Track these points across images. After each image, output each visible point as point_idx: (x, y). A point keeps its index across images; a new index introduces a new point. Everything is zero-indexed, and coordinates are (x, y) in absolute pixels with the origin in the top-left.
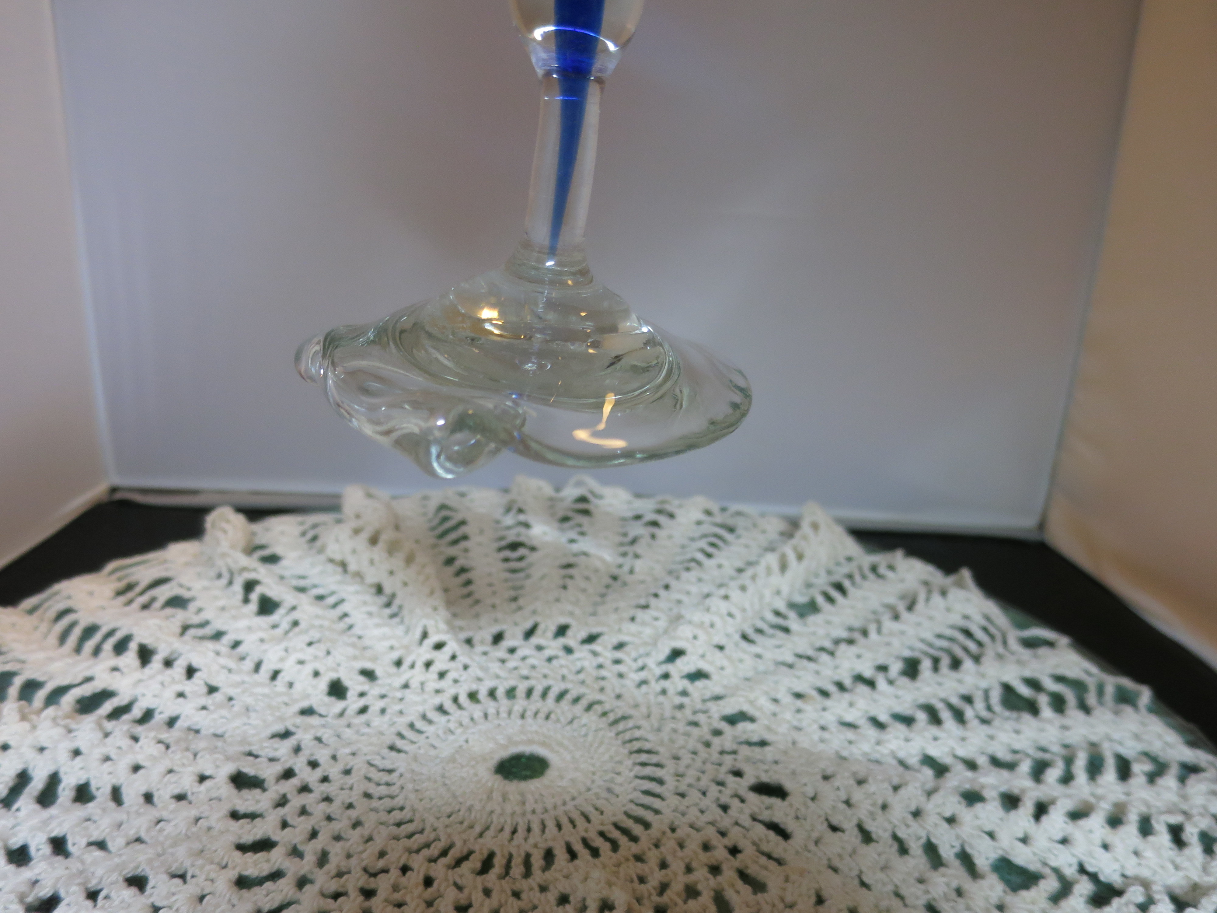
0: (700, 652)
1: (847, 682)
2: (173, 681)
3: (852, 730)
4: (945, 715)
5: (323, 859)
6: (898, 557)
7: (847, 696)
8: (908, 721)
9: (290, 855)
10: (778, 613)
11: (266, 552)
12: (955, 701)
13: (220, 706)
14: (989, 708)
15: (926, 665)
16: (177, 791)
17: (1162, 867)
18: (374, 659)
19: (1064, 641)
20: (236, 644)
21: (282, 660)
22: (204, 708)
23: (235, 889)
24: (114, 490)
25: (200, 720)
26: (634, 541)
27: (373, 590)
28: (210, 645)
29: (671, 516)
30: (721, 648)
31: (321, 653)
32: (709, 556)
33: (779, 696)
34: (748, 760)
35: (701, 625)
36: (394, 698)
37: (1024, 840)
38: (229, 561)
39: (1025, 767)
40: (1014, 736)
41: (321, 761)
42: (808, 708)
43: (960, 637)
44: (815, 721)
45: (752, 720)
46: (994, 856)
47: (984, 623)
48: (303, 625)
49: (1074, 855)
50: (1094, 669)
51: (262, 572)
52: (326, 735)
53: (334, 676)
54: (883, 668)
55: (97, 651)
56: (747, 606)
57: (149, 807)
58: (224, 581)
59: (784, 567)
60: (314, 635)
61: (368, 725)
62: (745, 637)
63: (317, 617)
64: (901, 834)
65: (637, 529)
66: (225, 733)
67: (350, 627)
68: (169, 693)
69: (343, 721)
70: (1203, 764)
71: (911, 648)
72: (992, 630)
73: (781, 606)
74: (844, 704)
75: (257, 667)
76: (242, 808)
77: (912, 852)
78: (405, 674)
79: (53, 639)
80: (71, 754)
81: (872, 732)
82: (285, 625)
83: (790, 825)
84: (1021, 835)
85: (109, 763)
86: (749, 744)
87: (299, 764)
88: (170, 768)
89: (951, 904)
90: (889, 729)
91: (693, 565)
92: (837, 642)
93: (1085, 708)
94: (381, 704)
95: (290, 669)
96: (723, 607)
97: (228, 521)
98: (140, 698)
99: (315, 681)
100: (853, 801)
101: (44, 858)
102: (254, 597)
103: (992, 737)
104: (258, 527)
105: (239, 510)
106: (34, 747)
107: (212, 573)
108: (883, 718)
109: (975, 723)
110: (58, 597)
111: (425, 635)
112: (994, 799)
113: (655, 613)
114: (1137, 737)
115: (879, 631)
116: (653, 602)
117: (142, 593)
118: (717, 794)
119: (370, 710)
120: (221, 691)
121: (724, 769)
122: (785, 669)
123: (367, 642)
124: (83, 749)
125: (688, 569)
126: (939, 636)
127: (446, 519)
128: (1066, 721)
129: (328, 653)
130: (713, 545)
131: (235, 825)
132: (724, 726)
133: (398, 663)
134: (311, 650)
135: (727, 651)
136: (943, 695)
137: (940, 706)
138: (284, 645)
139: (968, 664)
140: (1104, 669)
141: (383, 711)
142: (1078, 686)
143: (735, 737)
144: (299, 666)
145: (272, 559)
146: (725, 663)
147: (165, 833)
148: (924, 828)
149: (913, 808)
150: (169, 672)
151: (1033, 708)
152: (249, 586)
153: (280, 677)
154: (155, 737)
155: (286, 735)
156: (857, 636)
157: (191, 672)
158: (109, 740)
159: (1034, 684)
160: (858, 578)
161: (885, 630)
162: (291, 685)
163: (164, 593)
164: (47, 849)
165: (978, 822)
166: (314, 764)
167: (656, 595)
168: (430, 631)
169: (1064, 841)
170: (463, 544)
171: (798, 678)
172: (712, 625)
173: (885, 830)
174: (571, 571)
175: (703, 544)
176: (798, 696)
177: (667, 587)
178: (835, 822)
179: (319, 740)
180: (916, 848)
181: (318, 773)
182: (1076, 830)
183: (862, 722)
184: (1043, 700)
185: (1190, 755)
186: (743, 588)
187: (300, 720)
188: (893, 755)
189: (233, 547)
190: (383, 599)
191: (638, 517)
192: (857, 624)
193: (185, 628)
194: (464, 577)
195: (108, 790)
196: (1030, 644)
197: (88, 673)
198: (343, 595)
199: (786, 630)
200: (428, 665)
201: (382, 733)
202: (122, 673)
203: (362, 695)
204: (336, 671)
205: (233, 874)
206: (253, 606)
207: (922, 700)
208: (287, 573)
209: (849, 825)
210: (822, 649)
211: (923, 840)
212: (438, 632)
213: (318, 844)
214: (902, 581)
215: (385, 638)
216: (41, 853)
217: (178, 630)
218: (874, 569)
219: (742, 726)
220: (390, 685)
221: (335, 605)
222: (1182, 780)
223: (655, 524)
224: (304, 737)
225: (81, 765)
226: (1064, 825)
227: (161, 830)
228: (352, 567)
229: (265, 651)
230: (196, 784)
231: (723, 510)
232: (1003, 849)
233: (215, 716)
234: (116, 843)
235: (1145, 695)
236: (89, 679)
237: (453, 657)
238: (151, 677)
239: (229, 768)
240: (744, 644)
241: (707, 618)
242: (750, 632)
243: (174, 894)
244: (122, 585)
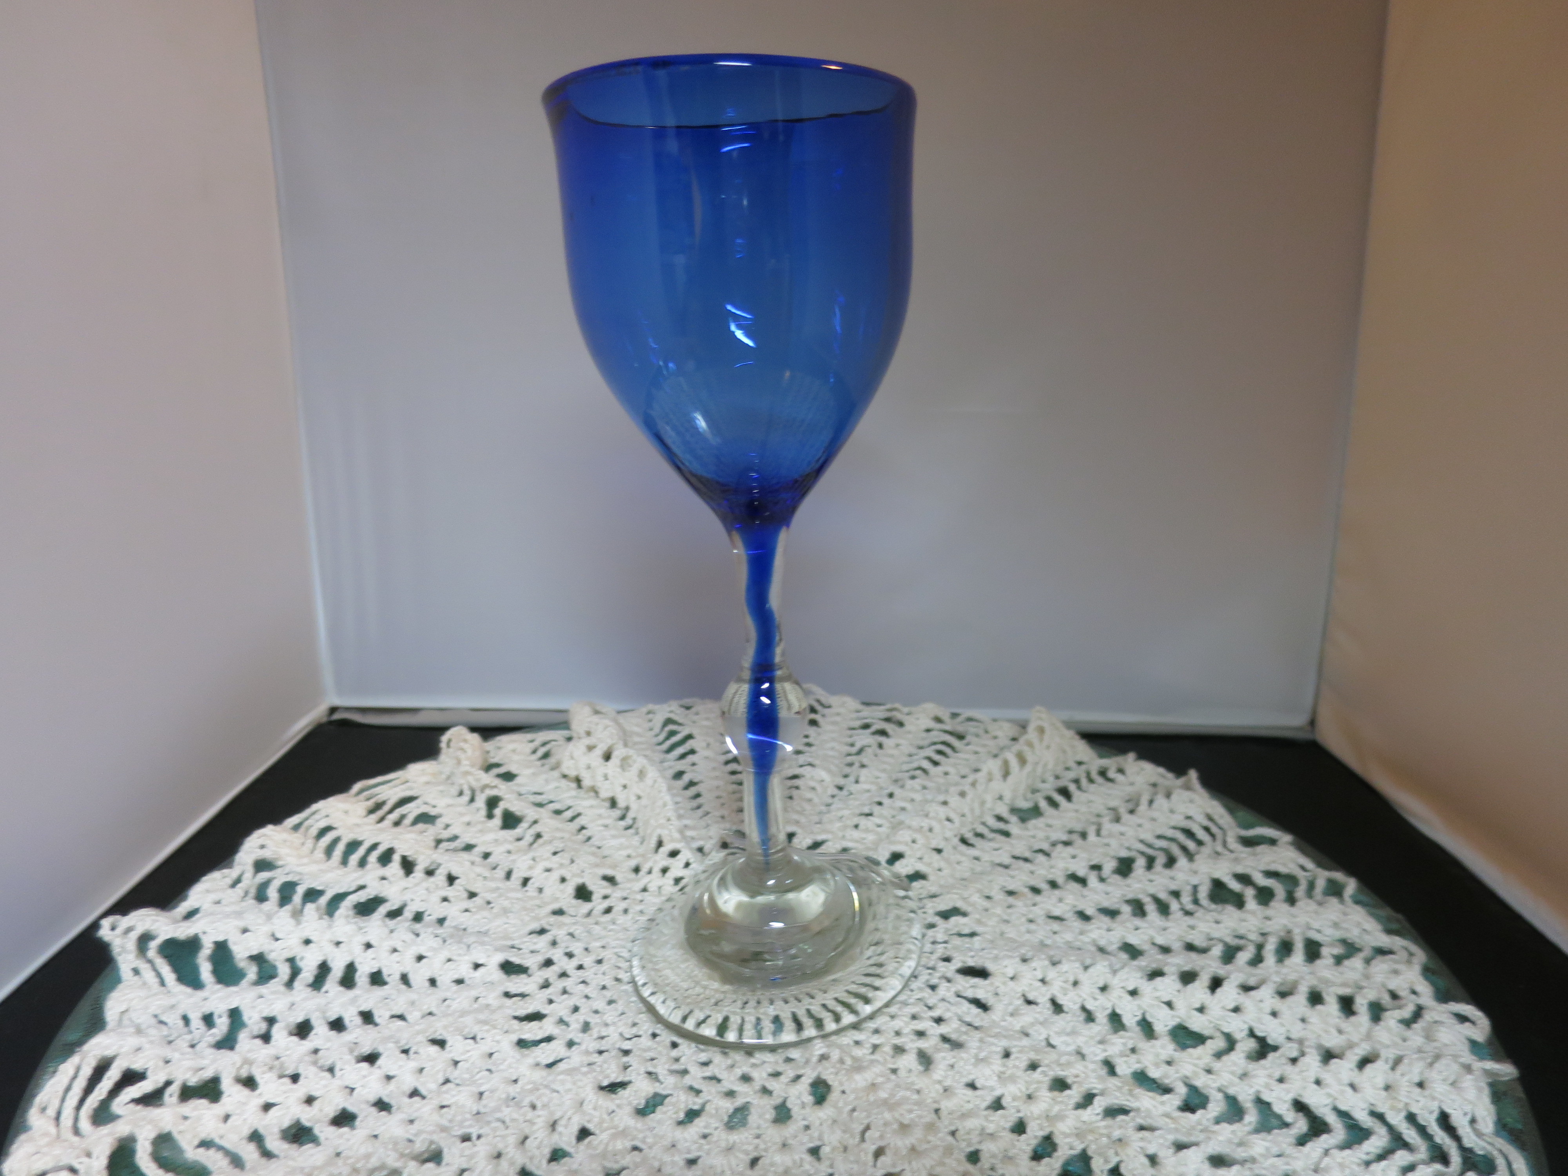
0: (918, 855)
1: (1060, 880)
2: (437, 887)
3: (1058, 922)
4: (1151, 908)
5: (586, 1027)
6: (1130, 761)
7: (1057, 892)
8: (1112, 913)
9: (558, 1023)
10: (1000, 818)
11: (501, 770)
12: (1163, 896)
13: (480, 908)
14: (1196, 902)
15: (1141, 862)
16: (456, 976)
17: (1326, 1032)
18: (614, 866)
19: (1285, 838)
20: (486, 856)
21: (531, 868)
22: (466, 910)
23: (517, 1048)
24: (333, 710)
25: (465, 920)
26: (860, 752)
27: (607, 804)
28: (465, 855)
29: (901, 724)
30: (939, 851)
31: (567, 862)
32: (936, 763)
33: (992, 894)
34: (956, 948)
35: (920, 829)
36: (634, 899)
37: (1201, 1010)
38: (470, 779)
39: (1217, 951)
40: (1215, 925)
41: (576, 952)
42: (1018, 903)
43: (1181, 837)
44: (1024, 915)
45: (964, 914)
46: (1173, 1023)
47: (1206, 823)
48: (546, 837)
49: (1245, 1022)
50: (1309, 864)
51: (502, 789)
52: (578, 930)
53: (580, 881)
54: (1097, 868)
55: (362, 863)
56: (966, 810)
57: (433, 989)
58: (466, 798)
59: (1006, 774)
60: (558, 845)
61: (614, 923)
62: (964, 841)
63: (557, 829)
64: (1089, 1007)
65: (865, 739)
66: (488, 930)
67: (589, 839)
68: (435, 898)
69: (590, 920)
70: (1395, 948)
71: (1129, 849)
72: (1214, 829)
73: (1003, 811)
74: (1054, 899)
75: (509, 875)
76: (513, 990)
77: (1097, 1020)
78: (644, 880)
79: (320, 854)
80: (363, 947)
81: (1077, 924)
82: (529, 838)
83: (990, 1000)
84: (1198, 1006)
85: (396, 954)
86: (960, 935)
87: (557, 955)
88: (449, 957)
89: (1125, 1059)
90: (1093, 921)
91: (918, 772)
92: (1054, 844)
93: (1291, 900)
94: (623, 905)
95: (538, 877)
96: (942, 812)
97: (465, 741)
98: (409, 903)
99: (563, 886)
100: (1047, 979)
101: (358, 1027)
102: (498, 812)
103: (1192, 927)
104: (490, 745)
105: (474, 729)
106: (331, 941)
107: (454, 791)
108: (1089, 912)
109: (1180, 914)
110: (316, 817)
111: (660, 844)
112: (1173, 974)
113: (879, 821)
114: (1336, 925)
115: (1098, 833)
116: (877, 809)
117: (391, 811)
118: (927, 977)
119: (614, 910)
120: (480, 896)
121: (935, 957)
122: (1000, 869)
123: (605, 852)
124: (373, 942)
125: (913, 778)
126: (1159, 837)
127: (672, 733)
128: (1269, 912)
129: (572, 861)
130: (940, 752)
131: (508, 1002)
132: (937, 920)
133: (637, 870)
134: (556, 858)
135: (944, 854)
136: (1152, 891)
137: (1146, 900)
138: (531, 855)
139: (1182, 862)
140: (1320, 864)
141: (626, 911)
142: (1290, 881)
143: (947, 930)
144: (547, 873)
145: (508, 777)
146: (943, 864)
147: (452, 1008)
148: (1110, 1000)
149: (1101, 984)
150: (432, 879)
151: (1239, 902)
152: (492, 803)
153: (530, 883)
154: (433, 933)
155: (542, 932)
156: (1075, 837)
157: (451, 879)
158: (394, 935)
159: (1244, 879)
160: (1084, 782)
161: (1104, 832)
162: (540, 890)
163: (412, 810)
164: (358, 1020)
165: (1158, 994)
166: (570, 955)
167: (880, 804)
168: (665, 840)
169: (1236, 1010)
170: (691, 758)
171: (1013, 877)
172: (931, 830)
173: (1075, 1003)
174: (796, 782)
175: (930, 752)
176: (1011, 893)
177: (891, 795)
178: (1031, 997)
179: (571, 935)
180: (1102, 1017)
181: (575, 962)
182: (1247, 1001)
183: (1069, 915)
184: (1249, 893)
185: (1385, 940)
186: (962, 794)
187: (553, 919)
188: (1094, 943)
189: (472, 766)
190: (617, 813)
191: (866, 726)
192: (1078, 827)
193: (438, 842)
194: (693, 791)
195: (397, 976)
196: (1249, 842)
197: (361, 882)
198: (580, 810)
199: (1007, 834)
200: (665, 871)
201: (626, 930)
202: (390, 883)
203: (606, 897)
204: (582, 877)
205: (515, 1038)
206: (497, 821)
207: (1130, 896)
208: (523, 790)
209: (1043, 1000)
210: (1041, 851)
211: (1109, 1011)
212: (673, 840)
213: (581, 1017)
214: (1132, 784)
215: (621, 847)
216: (353, 1023)
217: (433, 844)
218: (1103, 773)
219: (954, 920)
220: (630, 889)
221: (572, 819)
222: (1368, 961)
223: (883, 733)
224: (560, 933)
225: (373, 956)
226: (1237, 996)
227: (449, 1006)
228: (587, 782)
229: (514, 861)
230: (471, 971)
231: (954, 715)
232: (1180, 1017)
233: (478, 916)
234: (413, 1016)
235: (1351, 885)
236: (362, 887)
237: (687, 865)
238: (416, 885)
239: (500, 958)
240: (963, 847)
241: (925, 823)
242: (969, 836)
243: (468, 1051)
244: (370, 803)
